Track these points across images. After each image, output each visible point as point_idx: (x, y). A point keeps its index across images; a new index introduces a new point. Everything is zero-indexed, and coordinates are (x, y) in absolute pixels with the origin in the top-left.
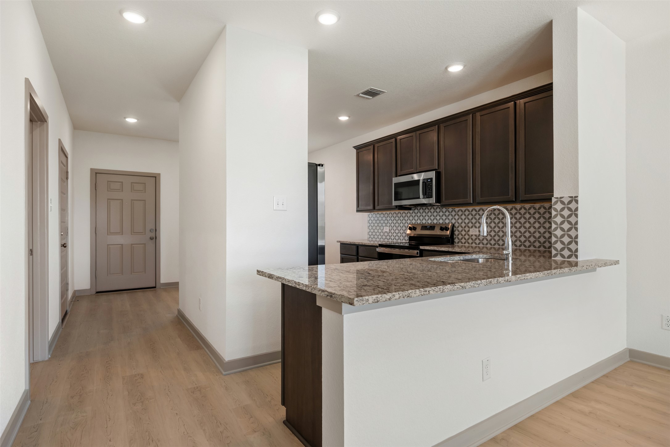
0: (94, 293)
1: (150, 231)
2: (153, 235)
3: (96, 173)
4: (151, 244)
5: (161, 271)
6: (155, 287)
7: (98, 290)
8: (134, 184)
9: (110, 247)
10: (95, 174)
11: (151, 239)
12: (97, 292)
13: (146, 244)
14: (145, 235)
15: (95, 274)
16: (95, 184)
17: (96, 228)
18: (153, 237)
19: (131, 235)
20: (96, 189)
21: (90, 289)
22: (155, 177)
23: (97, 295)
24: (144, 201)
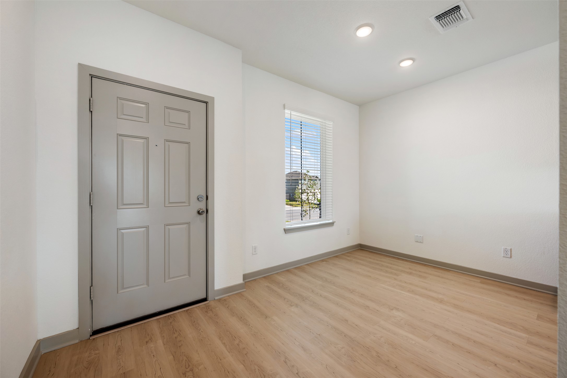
0: (87, 336)
1: (198, 199)
2: (202, 206)
3: (93, 76)
4: (198, 223)
5: (215, 269)
6: (205, 300)
8: (169, 110)
9: (122, 234)
10: (89, 77)
11: (200, 213)
12: (95, 332)
13: (190, 222)
14: (190, 206)
15: (90, 295)
16: (90, 100)
17: (91, 196)
18: (203, 210)
19: (165, 207)
20: (92, 112)
21: (78, 328)
22: (206, 103)
23: (94, 339)
24: (187, 144)
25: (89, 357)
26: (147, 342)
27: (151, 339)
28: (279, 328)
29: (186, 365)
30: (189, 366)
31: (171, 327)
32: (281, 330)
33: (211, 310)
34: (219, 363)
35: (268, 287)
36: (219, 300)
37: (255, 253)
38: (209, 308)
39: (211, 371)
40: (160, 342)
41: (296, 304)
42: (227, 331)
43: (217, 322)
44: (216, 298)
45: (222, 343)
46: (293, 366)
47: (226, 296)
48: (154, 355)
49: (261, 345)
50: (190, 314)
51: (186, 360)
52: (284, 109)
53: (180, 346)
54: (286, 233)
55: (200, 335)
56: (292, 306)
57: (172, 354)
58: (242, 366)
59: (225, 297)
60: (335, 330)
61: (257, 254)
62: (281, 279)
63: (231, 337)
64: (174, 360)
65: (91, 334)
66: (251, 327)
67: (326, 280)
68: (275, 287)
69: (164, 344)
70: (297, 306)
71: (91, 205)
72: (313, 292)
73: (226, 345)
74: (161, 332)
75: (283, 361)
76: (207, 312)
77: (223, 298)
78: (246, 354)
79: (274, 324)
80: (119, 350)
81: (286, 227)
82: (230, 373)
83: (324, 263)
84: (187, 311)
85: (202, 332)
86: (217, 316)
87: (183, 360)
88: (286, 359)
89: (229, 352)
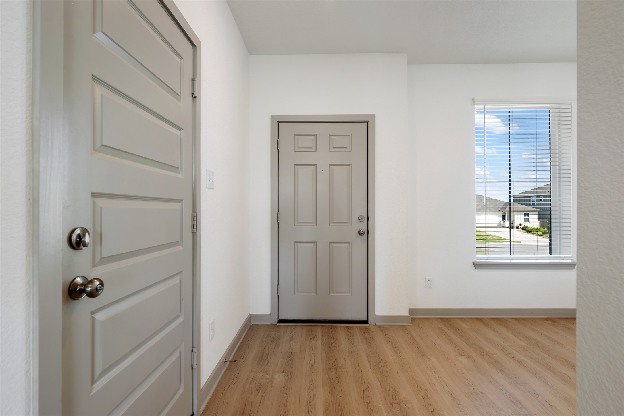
0: (275, 322)
1: (359, 219)
2: (363, 227)
3: (279, 122)
4: (360, 243)
5: (376, 293)
6: (366, 322)
7: (282, 317)
8: (333, 137)
9: (298, 246)
10: (277, 124)
11: (360, 233)
12: (281, 321)
13: (351, 242)
14: (351, 226)
15: (277, 291)
16: (277, 141)
17: (278, 215)
18: (363, 231)
19: (329, 226)
20: (278, 150)
21: (270, 314)
22: (367, 122)
23: (279, 325)
24: (349, 166)
25: (274, 335)
26: (311, 339)
27: (314, 338)
28: (432, 369)
29: (333, 364)
30: (335, 365)
31: (331, 334)
32: (434, 372)
33: (369, 333)
34: (359, 373)
35: (441, 329)
36: (380, 327)
37: (429, 287)
38: (367, 330)
39: (351, 376)
40: (319, 342)
41: (469, 356)
42: (377, 353)
43: (370, 344)
44: (377, 324)
45: (368, 361)
46: (430, 405)
47: (388, 325)
48: (313, 349)
49: (405, 376)
50: (349, 330)
51: (334, 361)
52: (474, 104)
53: (333, 350)
54: (476, 269)
55: (352, 348)
56: (462, 355)
57: (325, 353)
58: (378, 383)
59: (386, 325)
60: (510, 397)
61: (431, 288)
62: (464, 326)
63: (378, 359)
64: (326, 357)
65: (278, 322)
66: (402, 358)
67: (536, 344)
68: (451, 331)
69: (322, 345)
70: (469, 357)
71: (278, 222)
72: (503, 350)
73: (371, 363)
74: (322, 335)
75: (422, 396)
76: (364, 333)
77: (384, 325)
78: (386, 376)
79: (429, 364)
80: (292, 338)
81: (477, 261)
82: (365, 383)
83: (548, 322)
84: (347, 327)
85: (354, 346)
86: (372, 338)
87: (332, 360)
88: (426, 396)
89: (371, 369)
